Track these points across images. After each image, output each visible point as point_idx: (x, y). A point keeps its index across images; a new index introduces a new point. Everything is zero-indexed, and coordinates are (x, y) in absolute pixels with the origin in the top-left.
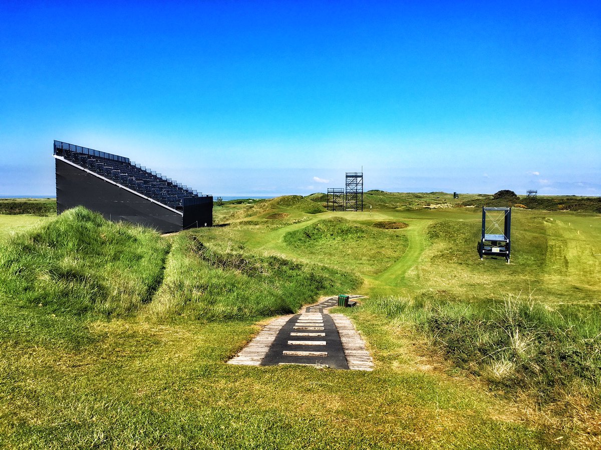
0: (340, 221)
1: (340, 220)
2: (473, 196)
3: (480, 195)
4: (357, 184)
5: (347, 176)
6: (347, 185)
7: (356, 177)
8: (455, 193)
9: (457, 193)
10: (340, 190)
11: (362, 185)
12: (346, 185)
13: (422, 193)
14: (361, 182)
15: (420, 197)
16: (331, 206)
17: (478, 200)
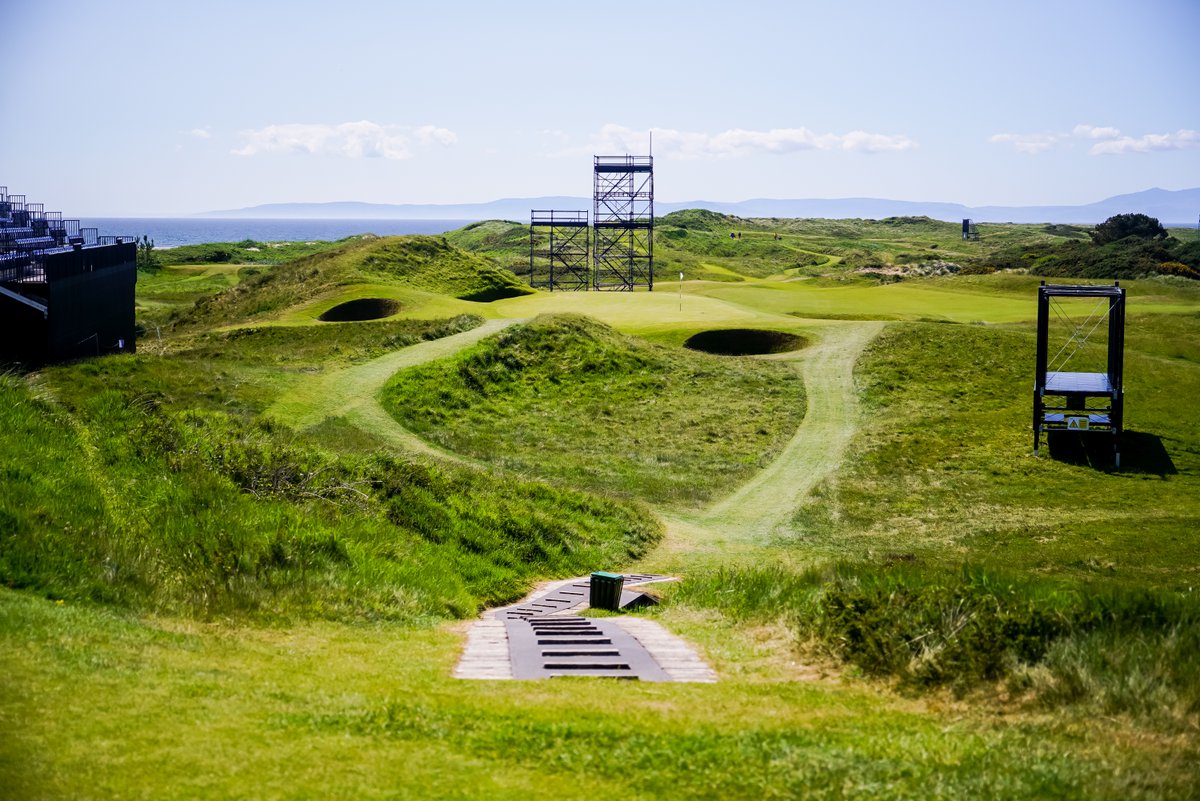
0: (579, 328)
1: (578, 324)
2: (1027, 231)
3: (1051, 229)
4: (632, 196)
5: (599, 169)
6: (599, 198)
7: (631, 169)
8: (966, 222)
9: (974, 221)
10: (575, 215)
11: (651, 200)
12: (596, 198)
13: (857, 222)
14: (647, 189)
15: (851, 236)
16: (542, 271)
17: (1042, 247)
